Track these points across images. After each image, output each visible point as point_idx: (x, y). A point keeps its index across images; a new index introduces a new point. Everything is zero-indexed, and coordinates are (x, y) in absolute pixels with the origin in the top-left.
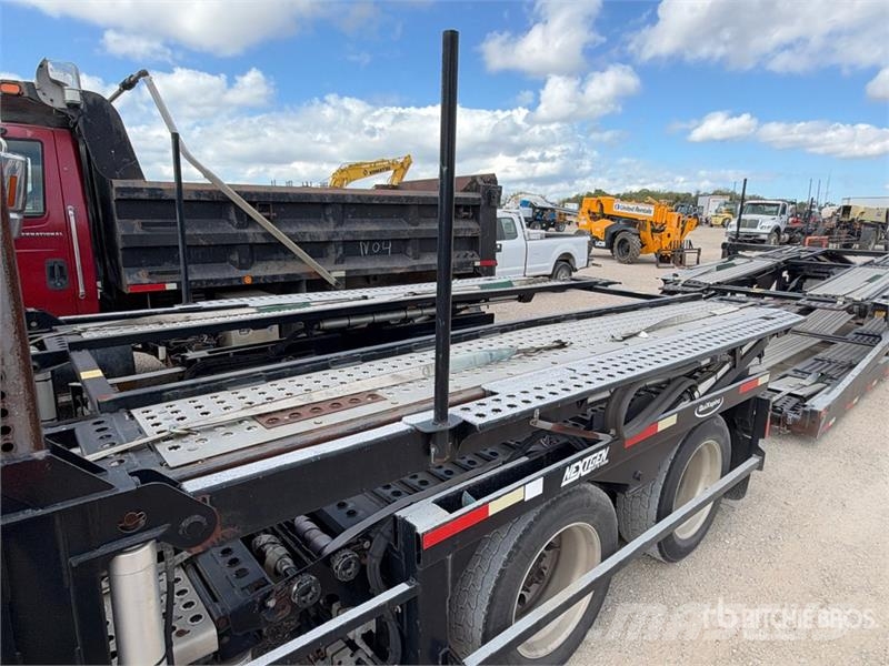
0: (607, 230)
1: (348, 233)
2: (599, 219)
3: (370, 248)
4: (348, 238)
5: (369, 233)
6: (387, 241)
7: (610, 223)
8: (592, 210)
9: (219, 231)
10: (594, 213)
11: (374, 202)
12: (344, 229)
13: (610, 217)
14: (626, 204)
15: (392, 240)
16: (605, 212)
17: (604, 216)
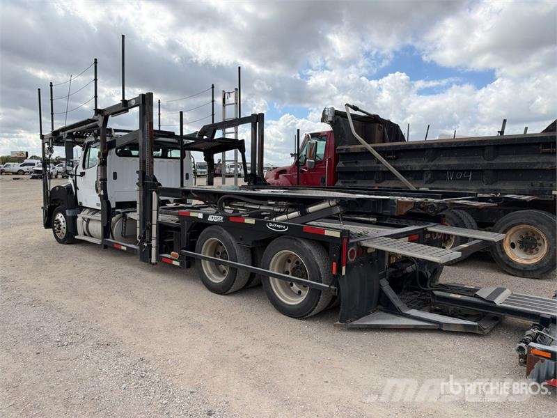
1: (434, 165)
3: (454, 176)
4: (434, 168)
5: (448, 165)
6: (468, 171)
9: (369, 165)
11: (453, 146)
12: (432, 163)
15: (473, 171)
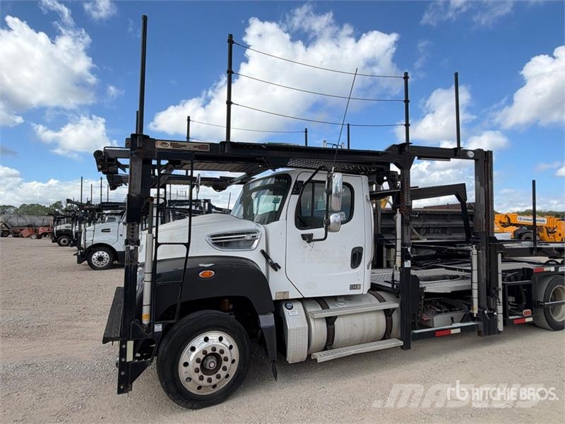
0: (515, 232)
2: (508, 226)
5: (434, 224)
7: (515, 228)
8: (502, 221)
10: (504, 223)
13: (514, 225)
14: (522, 217)
16: (512, 222)
17: (511, 224)
